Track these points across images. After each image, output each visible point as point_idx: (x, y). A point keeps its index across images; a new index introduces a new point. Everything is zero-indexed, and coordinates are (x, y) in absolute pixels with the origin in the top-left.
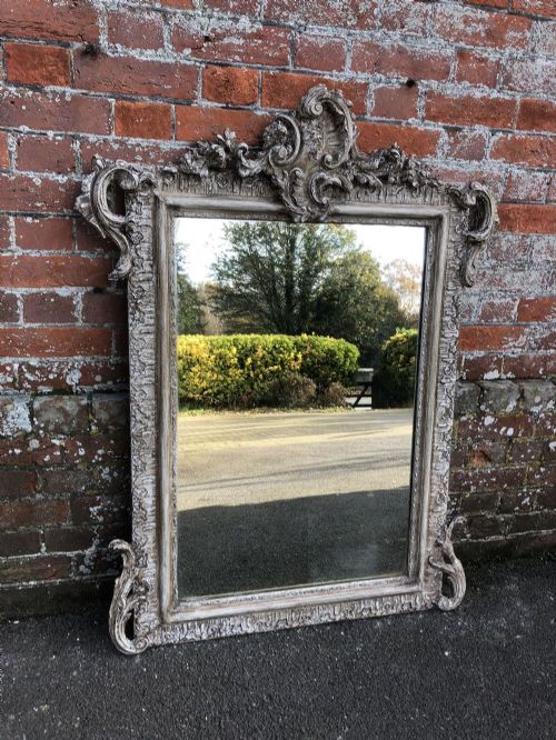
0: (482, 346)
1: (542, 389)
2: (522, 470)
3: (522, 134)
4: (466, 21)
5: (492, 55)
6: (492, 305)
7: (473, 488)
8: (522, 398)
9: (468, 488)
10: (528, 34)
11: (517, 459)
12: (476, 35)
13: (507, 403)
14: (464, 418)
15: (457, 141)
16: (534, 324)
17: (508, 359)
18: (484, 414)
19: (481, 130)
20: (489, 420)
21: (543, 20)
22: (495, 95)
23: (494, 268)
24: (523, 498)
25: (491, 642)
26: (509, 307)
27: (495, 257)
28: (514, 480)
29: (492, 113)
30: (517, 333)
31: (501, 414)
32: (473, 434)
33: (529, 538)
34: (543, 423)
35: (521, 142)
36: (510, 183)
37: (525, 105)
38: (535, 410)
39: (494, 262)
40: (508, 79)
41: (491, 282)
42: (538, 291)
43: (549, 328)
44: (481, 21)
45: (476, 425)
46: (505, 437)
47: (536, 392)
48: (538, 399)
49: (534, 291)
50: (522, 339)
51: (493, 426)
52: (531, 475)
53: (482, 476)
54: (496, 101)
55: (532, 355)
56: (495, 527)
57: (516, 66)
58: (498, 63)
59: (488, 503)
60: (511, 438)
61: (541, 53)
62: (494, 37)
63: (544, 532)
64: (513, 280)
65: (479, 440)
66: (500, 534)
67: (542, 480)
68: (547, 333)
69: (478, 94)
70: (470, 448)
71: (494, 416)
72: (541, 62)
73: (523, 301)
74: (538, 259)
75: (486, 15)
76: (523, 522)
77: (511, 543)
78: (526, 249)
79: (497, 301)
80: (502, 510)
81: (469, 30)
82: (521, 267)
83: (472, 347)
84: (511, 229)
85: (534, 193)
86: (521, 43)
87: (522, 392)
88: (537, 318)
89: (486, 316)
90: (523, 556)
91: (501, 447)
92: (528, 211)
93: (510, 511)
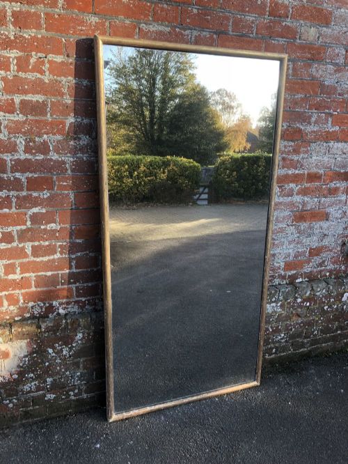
0: (295, 269)
1: (320, 285)
2: (313, 320)
3: (308, 185)
4: (285, 147)
5: (295, 158)
6: (298, 252)
7: (293, 329)
8: (313, 289)
9: (291, 329)
10: (309, 148)
11: (311, 315)
12: (289, 151)
13: (306, 293)
14: (289, 301)
15: (282, 190)
16: (315, 258)
17: (305, 273)
18: (297, 298)
19: (292, 185)
20: (299, 300)
21: (314, 143)
22: (297, 172)
23: (298, 237)
24: (314, 332)
25: (307, 397)
26: (305, 252)
27: (299, 233)
28: (310, 324)
29: (296, 179)
30: (308, 262)
31: (304, 297)
32: (293, 306)
33: (318, 348)
34: (321, 299)
35: (308, 188)
36: (304, 204)
37: (308, 174)
38: (318, 294)
39: (298, 235)
40: (302, 166)
41: (298, 243)
42: (317, 245)
43: (322, 258)
44: (291, 146)
45: (294, 303)
46: (306, 306)
47: (318, 287)
48: (319, 290)
49: (315, 245)
50: (311, 264)
51: (301, 302)
52: (317, 321)
53: (297, 324)
54: (297, 174)
55: (315, 270)
56: (303, 345)
57: (305, 160)
58: (298, 160)
59: (299, 335)
60: (308, 307)
61: (314, 154)
62: (296, 151)
63: (324, 345)
64: (306, 241)
65: (295, 309)
66: (305, 348)
67: (322, 323)
68: (321, 261)
69: (290, 172)
70: (292, 312)
71: (301, 298)
72: (314, 158)
73: (311, 249)
74: (317, 232)
75: (293, 144)
76: (315, 342)
77: (310, 351)
78: (311, 228)
79: (300, 250)
80: (305, 338)
81: (286, 150)
82: (309, 236)
83: (291, 270)
84: (305, 221)
85: (314, 206)
86: (306, 152)
87: (312, 287)
88: (317, 255)
89: (296, 256)
90: (315, 356)
91: (304, 311)
92: (312, 213)
93: (309, 337)
